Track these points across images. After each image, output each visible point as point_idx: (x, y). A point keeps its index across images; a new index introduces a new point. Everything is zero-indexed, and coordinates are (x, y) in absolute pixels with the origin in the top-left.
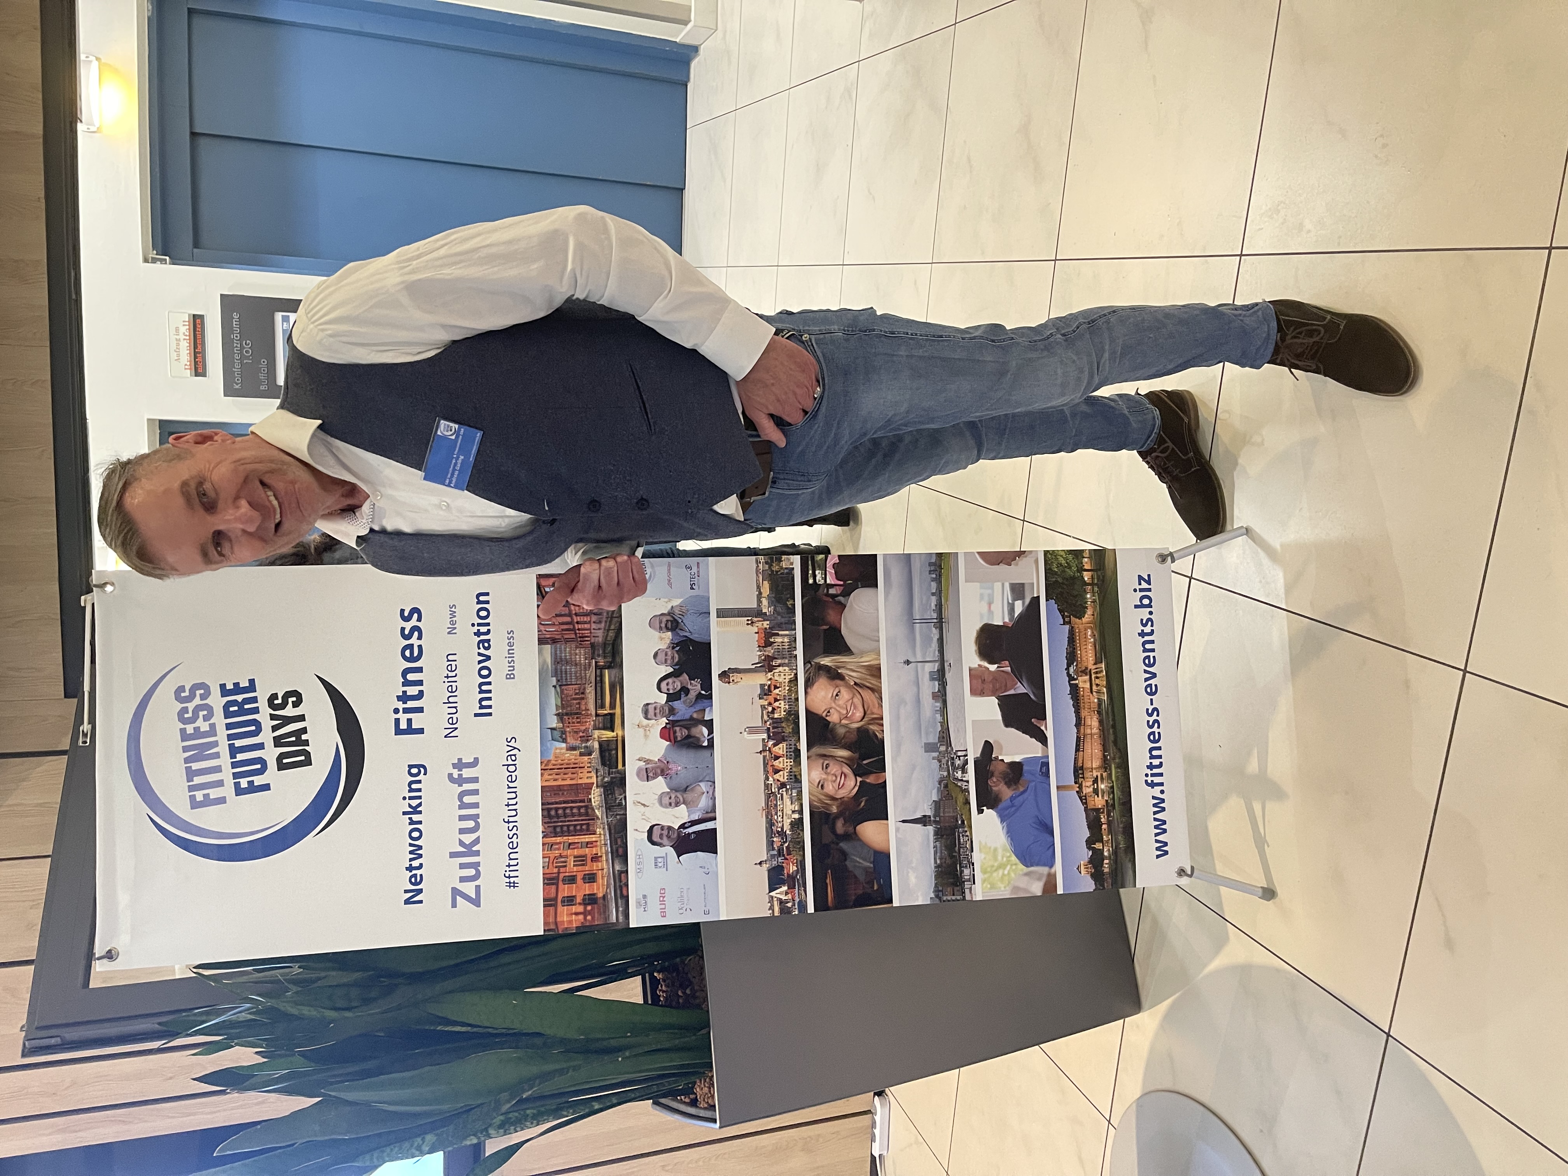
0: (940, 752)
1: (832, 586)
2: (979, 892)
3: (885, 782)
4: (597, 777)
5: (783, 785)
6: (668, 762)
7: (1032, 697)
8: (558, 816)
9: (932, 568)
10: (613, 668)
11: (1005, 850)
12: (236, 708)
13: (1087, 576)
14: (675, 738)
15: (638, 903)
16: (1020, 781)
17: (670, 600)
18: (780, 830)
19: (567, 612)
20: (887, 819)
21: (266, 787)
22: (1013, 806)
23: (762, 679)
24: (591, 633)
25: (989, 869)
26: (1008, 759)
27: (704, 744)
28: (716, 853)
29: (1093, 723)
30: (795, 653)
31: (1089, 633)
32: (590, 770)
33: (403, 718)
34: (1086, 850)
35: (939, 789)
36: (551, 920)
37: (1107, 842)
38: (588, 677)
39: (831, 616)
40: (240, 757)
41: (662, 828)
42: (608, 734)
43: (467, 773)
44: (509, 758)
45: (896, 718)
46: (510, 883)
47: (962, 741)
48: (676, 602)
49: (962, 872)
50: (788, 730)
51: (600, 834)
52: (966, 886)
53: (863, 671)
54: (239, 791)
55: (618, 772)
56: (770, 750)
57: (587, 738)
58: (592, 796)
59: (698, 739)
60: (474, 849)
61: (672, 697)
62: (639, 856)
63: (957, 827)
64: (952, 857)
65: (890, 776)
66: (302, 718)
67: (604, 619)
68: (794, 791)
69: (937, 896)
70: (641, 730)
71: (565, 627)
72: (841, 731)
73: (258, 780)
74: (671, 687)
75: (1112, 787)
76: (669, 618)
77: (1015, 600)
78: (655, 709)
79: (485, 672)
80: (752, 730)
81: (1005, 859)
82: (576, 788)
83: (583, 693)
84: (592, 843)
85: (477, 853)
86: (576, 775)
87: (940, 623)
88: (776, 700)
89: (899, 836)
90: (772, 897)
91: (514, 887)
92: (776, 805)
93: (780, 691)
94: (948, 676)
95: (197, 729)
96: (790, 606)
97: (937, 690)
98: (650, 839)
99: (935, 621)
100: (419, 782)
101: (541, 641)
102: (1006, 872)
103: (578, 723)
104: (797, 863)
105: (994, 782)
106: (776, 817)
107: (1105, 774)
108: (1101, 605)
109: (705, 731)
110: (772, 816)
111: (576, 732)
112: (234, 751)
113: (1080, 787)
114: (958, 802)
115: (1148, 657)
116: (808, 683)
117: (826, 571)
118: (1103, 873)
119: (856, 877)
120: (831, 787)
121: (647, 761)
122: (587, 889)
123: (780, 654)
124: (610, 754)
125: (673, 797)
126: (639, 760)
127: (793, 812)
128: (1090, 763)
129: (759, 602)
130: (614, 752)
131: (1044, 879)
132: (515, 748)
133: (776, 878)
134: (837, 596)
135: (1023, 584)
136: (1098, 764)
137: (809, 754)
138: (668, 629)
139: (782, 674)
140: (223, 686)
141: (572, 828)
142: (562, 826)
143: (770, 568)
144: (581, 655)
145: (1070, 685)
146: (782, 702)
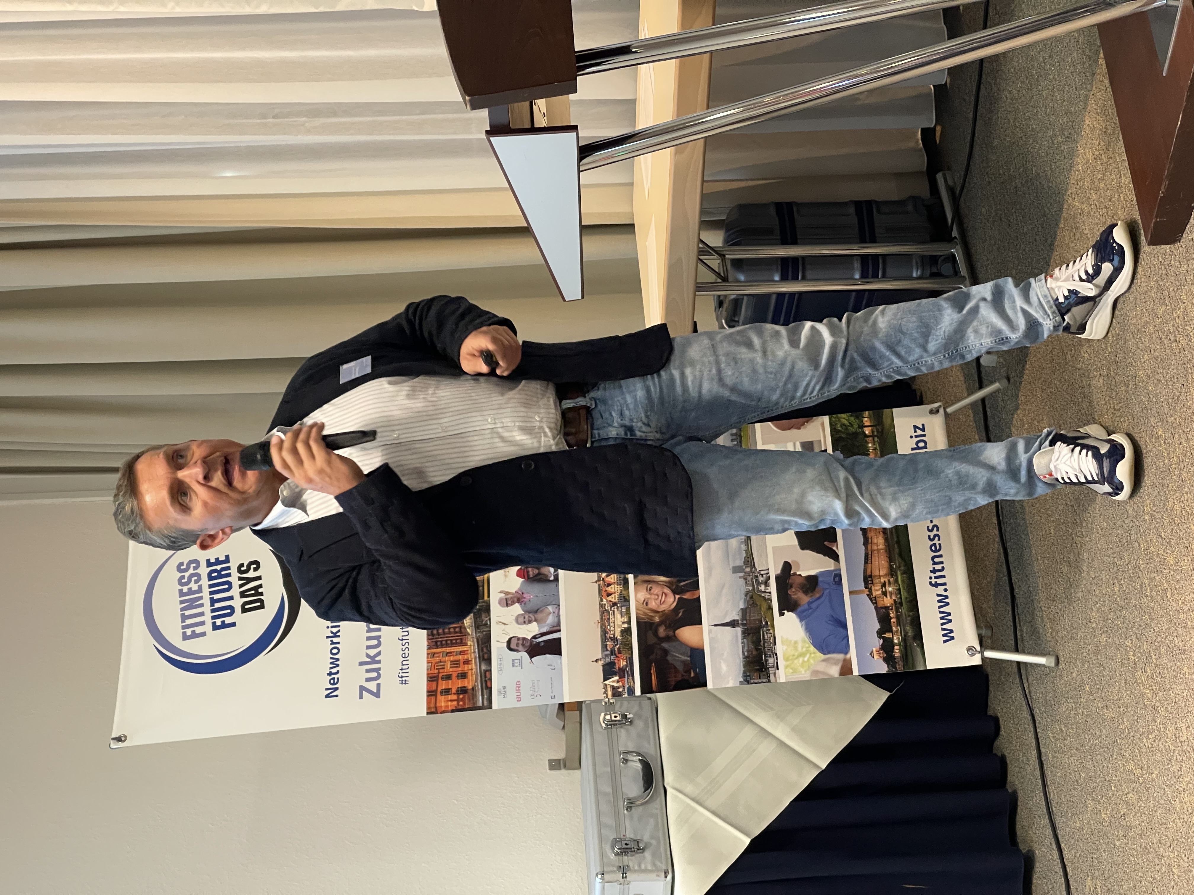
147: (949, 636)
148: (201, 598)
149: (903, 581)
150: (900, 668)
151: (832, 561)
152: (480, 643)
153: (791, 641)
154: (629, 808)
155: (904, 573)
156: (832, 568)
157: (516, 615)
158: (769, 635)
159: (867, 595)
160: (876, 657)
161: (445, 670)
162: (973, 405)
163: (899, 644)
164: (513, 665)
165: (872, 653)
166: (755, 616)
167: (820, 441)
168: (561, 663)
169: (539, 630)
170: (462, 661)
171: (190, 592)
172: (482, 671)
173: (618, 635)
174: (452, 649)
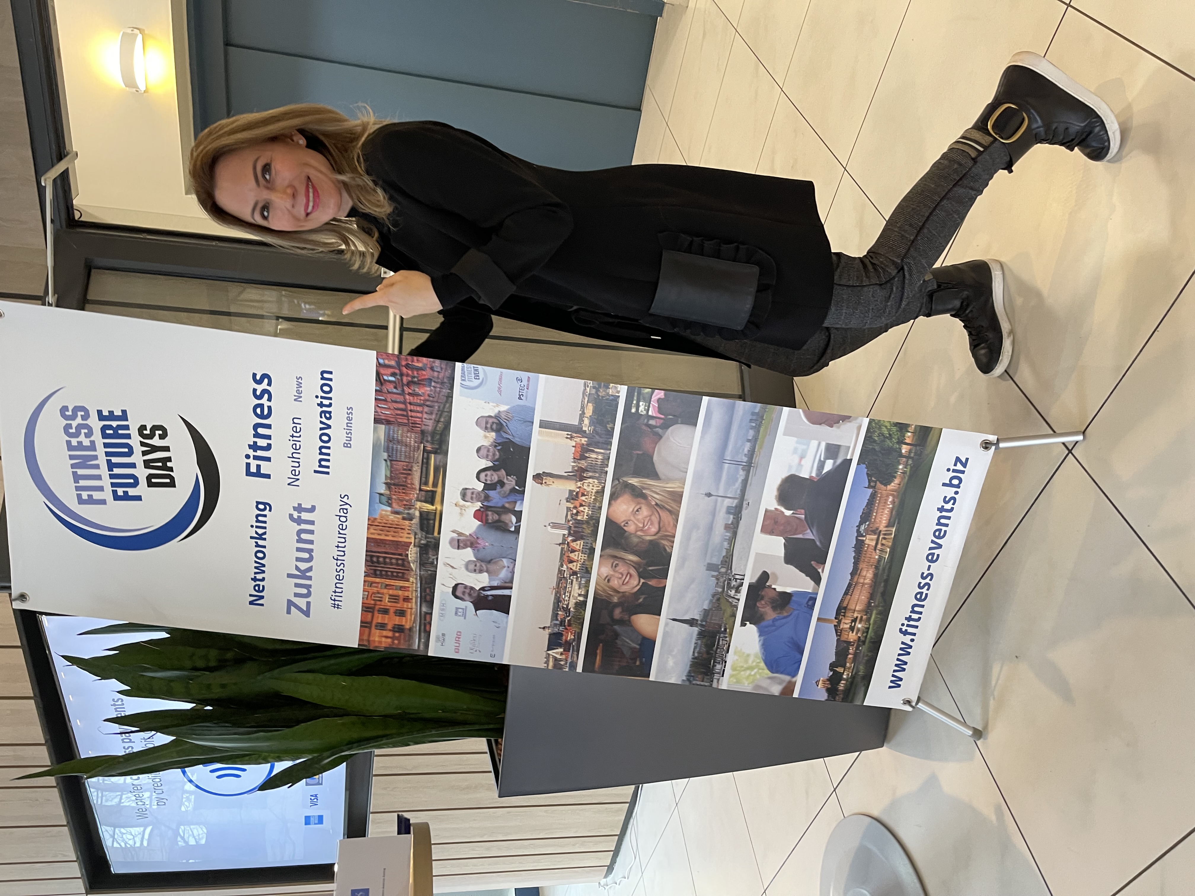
0: (720, 573)
1: (652, 417)
2: (725, 683)
3: (665, 587)
4: (415, 538)
5: (575, 573)
6: (477, 538)
7: (818, 543)
8: (378, 562)
9: (754, 418)
10: (439, 454)
11: (756, 656)
12: (111, 432)
13: (905, 449)
14: (487, 520)
15: (438, 638)
16: (787, 608)
17: (498, 406)
18: (565, 606)
19: (402, 400)
20: (660, 615)
21: (138, 498)
22: (773, 625)
23: (572, 486)
24: (422, 421)
25: (738, 669)
26: (779, 589)
27: (511, 529)
28: (507, 613)
29: (868, 575)
30: (606, 469)
31: (890, 500)
32: (410, 532)
33: (254, 464)
34: (828, 670)
35: (711, 601)
36: (365, 638)
37: (849, 668)
38: (416, 458)
39: (647, 442)
40: (116, 471)
41: (466, 587)
42: (428, 507)
43: (305, 516)
44: (341, 510)
45: (687, 538)
46: (335, 604)
47: (742, 567)
48: (504, 408)
49: (714, 666)
50: (588, 531)
51: (413, 582)
52: (715, 677)
53: (666, 495)
54: (116, 497)
55: (434, 538)
56: (568, 544)
57: (410, 506)
58: (409, 552)
59: (506, 524)
60: (307, 574)
61: (488, 487)
62: (443, 604)
63: (720, 632)
64: (708, 653)
65: (669, 582)
67: (435, 412)
68: (583, 579)
69: (688, 680)
70: (458, 509)
71: (399, 412)
72: (635, 540)
73: (132, 492)
74: (489, 478)
75: (868, 628)
76: (496, 421)
77: (827, 458)
78: (473, 493)
79: (325, 438)
80: (555, 526)
81: (754, 664)
82: (397, 544)
83: (410, 470)
84: (405, 587)
85: (310, 578)
86: (397, 534)
87: (748, 467)
88: (581, 505)
89: (667, 629)
90: (549, 654)
91: (338, 608)
92: (566, 587)
93: (586, 499)
94: (744, 513)
95: (80, 443)
96: (609, 429)
97: (730, 522)
98: (454, 593)
99: (745, 464)
100: (265, 516)
101: (377, 421)
102: (753, 673)
103: (403, 493)
104: (575, 633)
105: (762, 605)
106: (564, 596)
107: (864, 617)
108: (910, 477)
109: (514, 519)
110: (560, 595)
111: (402, 501)
112: (111, 466)
113: (839, 622)
114: (725, 614)
115: (940, 530)
116: (613, 497)
117: (650, 403)
118: (837, 690)
119: (622, 653)
120: (616, 582)
121: (460, 534)
122: (397, 620)
123: (592, 468)
124: (428, 523)
125: (478, 565)
126: (453, 532)
127: (580, 595)
128: (854, 606)
129: (581, 420)
130: (432, 522)
131: (784, 684)
132: (347, 504)
133: (554, 641)
134: (656, 427)
135: (839, 447)
136: (860, 608)
137: (603, 553)
138: (492, 430)
139: (591, 485)
140: (100, 412)
141: (389, 574)
142: (381, 571)
143: (596, 393)
144: (411, 439)
145: (857, 540)
146: (587, 508)
147: (896, 683)
148: (96, 457)
149: (875, 622)
150: (838, 701)
151: (813, 583)
152: (424, 582)
153: (744, 653)
155: (879, 613)
156: (810, 591)
157: (467, 560)
158: (725, 642)
159: (835, 626)
160: (819, 686)
161: (383, 603)
163: (846, 680)
164: (456, 614)
165: (817, 683)
166: (715, 620)
167: (849, 447)
168: (507, 622)
169: (489, 582)
170: (401, 598)
171: (80, 446)
172: (423, 613)
173: (571, 606)
174: (392, 582)
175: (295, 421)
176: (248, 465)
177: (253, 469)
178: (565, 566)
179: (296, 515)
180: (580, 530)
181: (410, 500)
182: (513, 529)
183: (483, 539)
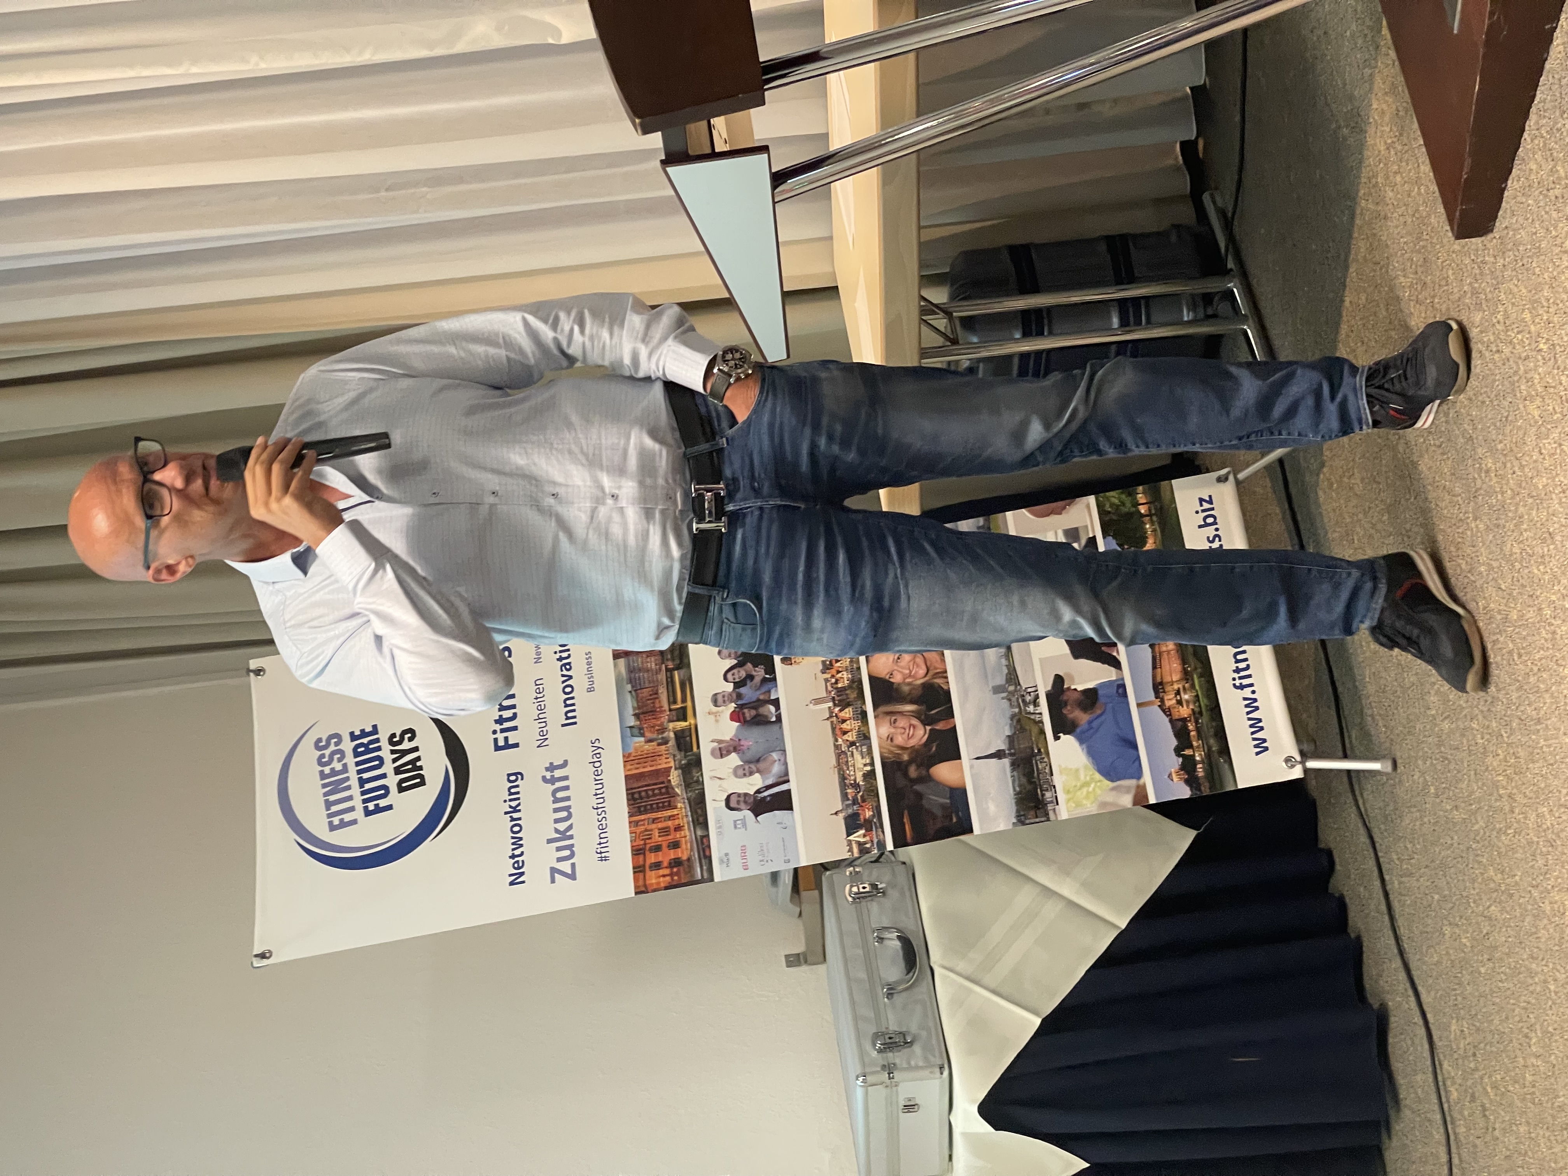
0: (1009, 692)
2: (1064, 811)
3: (955, 726)
4: (675, 761)
5: (853, 744)
6: (739, 740)
8: (641, 798)
10: (681, 667)
11: (1086, 767)
12: (363, 749)
13: (1144, 512)
14: (744, 718)
15: (721, 861)
16: (1097, 706)
18: (853, 782)
20: (960, 758)
21: (389, 807)
22: (1092, 728)
25: (1072, 789)
26: (1080, 688)
27: (772, 720)
28: (791, 809)
32: (668, 756)
34: (1176, 757)
35: (1011, 725)
36: (641, 883)
37: (1198, 747)
38: (659, 680)
40: (368, 786)
41: (739, 795)
43: (558, 773)
44: (594, 756)
45: (960, 668)
46: (602, 858)
47: (1030, 678)
49: (1043, 795)
50: (853, 695)
51: (681, 808)
52: (1049, 808)
54: (368, 813)
55: (694, 754)
56: (836, 716)
57: (663, 730)
58: (672, 777)
59: (766, 717)
60: (568, 834)
61: (738, 685)
62: (718, 821)
63: (1033, 755)
64: (1030, 782)
65: (959, 720)
66: (416, 749)
68: (864, 747)
69: (1018, 821)
70: (712, 717)
72: (906, 689)
73: (382, 803)
74: (736, 676)
75: (1197, 696)
78: (724, 696)
79: (568, 690)
80: (818, 701)
81: (1088, 778)
82: (657, 773)
83: (656, 694)
84: (673, 816)
85: (571, 837)
86: (655, 762)
88: (838, 672)
89: (974, 771)
90: (850, 841)
91: (606, 861)
92: (847, 762)
95: (332, 769)
98: (728, 806)
100: (517, 786)
102: (1091, 789)
103: (654, 719)
104: (872, 808)
105: (1070, 710)
106: (848, 772)
107: (1187, 685)
108: (1163, 534)
109: (772, 709)
110: (844, 772)
111: (653, 727)
112: (362, 782)
113: (1162, 701)
114: (1033, 734)
118: (1197, 778)
119: (933, 814)
120: (900, 739)
121: (720, 742)
122: (672, 854)
124: (685, 741)
125: (747, 767)
127: (865, 765)
128: (1169, 677)
130: (688, 739)
131: (1133, 792)
132: (599, 747)
133: (852, 824)
135: (1076, 529)
136: (1178, 677)
137: (876, 713)
140: (352, 734)
141: (654, 806)
142: (645, 806)
144: (652, 663)
146: (844, 673)
147: (1261, 747)
148: (348, 779)
149: (1200, 686)
150: (1206, 791)
151: (1113, 669)
152: (692, 803)
153: (1071, 769)
154: (890, 995)
155: (1201, 676)
156: (1114, 678)
157: (734, 766)
158: (1044, 764)
159: (1159, 706)
160: (1175, 779)
161: (653, 840)
162: (1268, 468)
163: (1202, 762)
164: (735, 827)
165: (1170, 776)
166: (1024, 744)
167: (1086, 527)
168: (794, 820)
169: (763, 781)
170: (672, 829)
171: (334, 773)
172: (699, 838)
173: (860, 780)
174: (659, 815)
175: (538, 683)
176: (496, 740)
177: (501, 743)
178: (840, 740)
179: (548, 775)
180: (844, 697)
181: (662, 724)
182: (774, 719)
183: (746, 739)
